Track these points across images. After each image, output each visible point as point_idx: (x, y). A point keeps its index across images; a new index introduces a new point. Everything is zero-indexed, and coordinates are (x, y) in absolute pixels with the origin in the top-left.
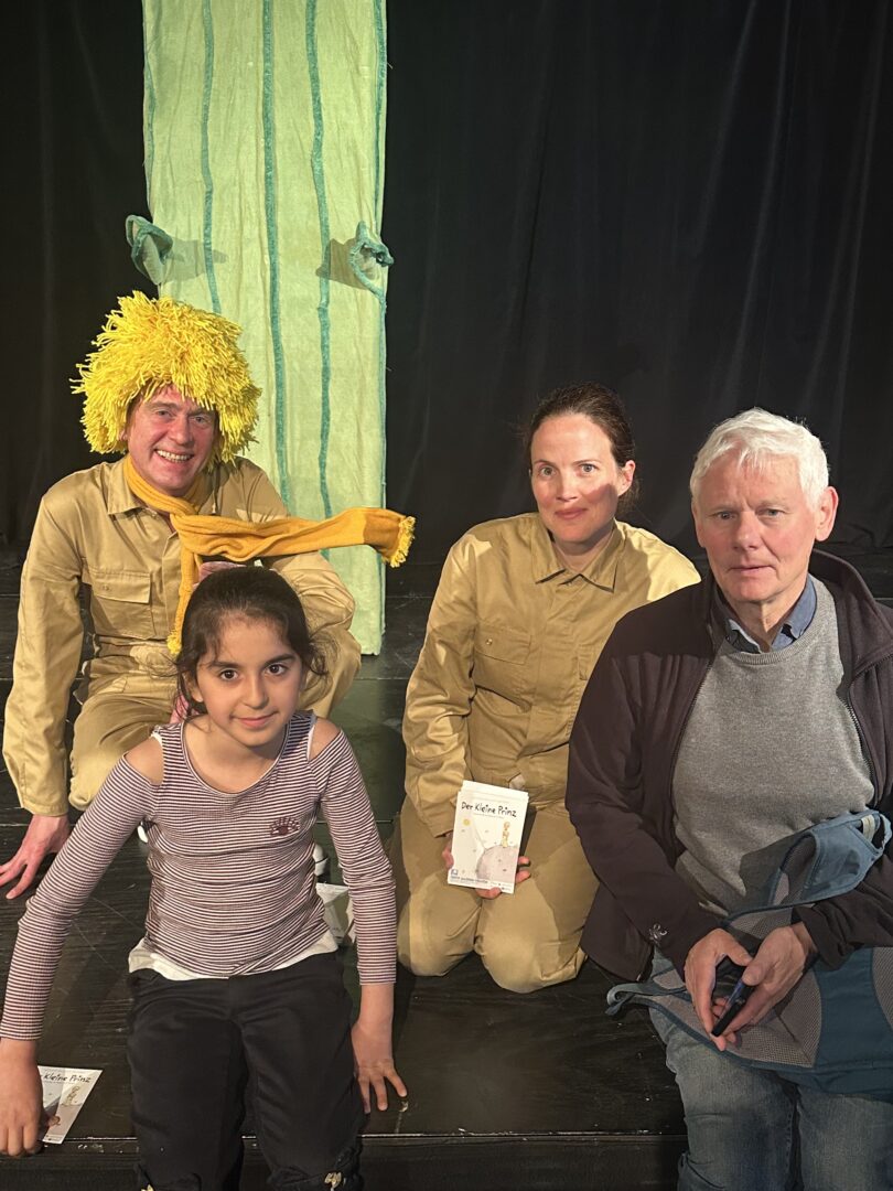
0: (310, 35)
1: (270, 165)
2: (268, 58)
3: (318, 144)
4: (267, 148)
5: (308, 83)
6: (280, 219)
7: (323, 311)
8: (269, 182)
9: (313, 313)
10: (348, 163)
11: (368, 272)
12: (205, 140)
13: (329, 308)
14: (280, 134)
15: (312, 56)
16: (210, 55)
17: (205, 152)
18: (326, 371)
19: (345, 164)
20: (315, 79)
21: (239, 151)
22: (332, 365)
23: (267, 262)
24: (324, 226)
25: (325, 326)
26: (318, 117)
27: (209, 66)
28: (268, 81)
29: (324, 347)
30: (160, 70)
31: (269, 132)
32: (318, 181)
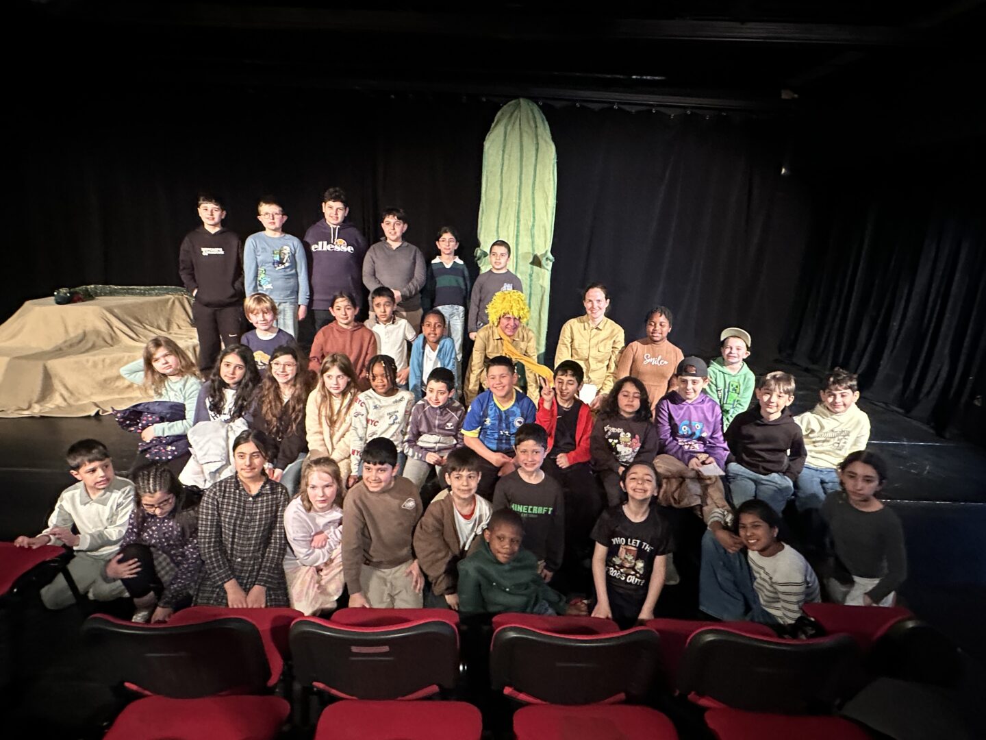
0: (533, 193)
1: (518, 231)
2: (520, 199)
3: (533, 225)
4: (518, 226)
5: (531, 207)
6: (519, 247)
7: (531, 276)
8: (517, 236)
9: (528, 277)
10: (542, 231)
11: (547, 265)
12: (498, 223)
13: (533, 275)
14: (522, 222)
15: (533, 198)
16: (502, 198)
17: (498, 227)
18: (530, 294)
19: (541, 232)
20: (534, 206)
21: (508, 227)
22: (533, 292)
23: (515, 261)
24: (533, 250)
25: (531, 280)
26: (534, 217)
27: (501, 202)
28: (519, 206)
29: (530, 287)
30: (486, 202)
31: (519, 221)
32: (532, 236)
